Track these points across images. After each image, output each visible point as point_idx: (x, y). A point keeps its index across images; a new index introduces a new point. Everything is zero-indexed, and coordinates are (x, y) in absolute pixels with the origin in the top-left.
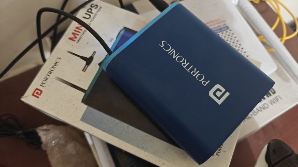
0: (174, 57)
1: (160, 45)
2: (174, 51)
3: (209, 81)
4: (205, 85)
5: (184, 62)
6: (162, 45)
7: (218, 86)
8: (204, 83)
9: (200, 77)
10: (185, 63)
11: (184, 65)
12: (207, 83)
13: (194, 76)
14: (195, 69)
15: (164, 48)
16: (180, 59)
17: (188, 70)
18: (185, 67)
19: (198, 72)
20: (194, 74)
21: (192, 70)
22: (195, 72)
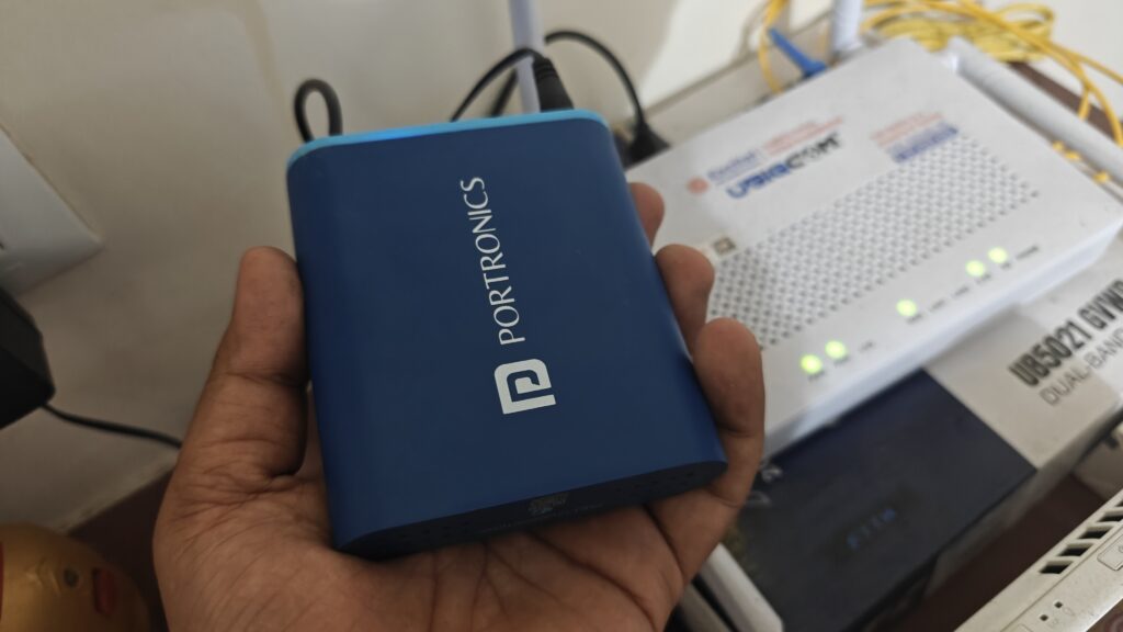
0: (476, 230)
1: (462, 183)
2: (487, 218)
3: (522, 339)
4: (503, 342)
5: (493, 256)
6: (466, 185)
7: (537, 366)
8: (506, 336)
9: (506, 316)
10: (492, 260)
11: (487, 263)
12: (514, 340)
13: (493, 303)
14: (509, 289)
15: (465, 196)
16: (487, 243)
17: (487, 281)
18: (484, 269)
19: (512, 300)
20: (496, 298)
21: (501, 287)
22: (502, 296)
